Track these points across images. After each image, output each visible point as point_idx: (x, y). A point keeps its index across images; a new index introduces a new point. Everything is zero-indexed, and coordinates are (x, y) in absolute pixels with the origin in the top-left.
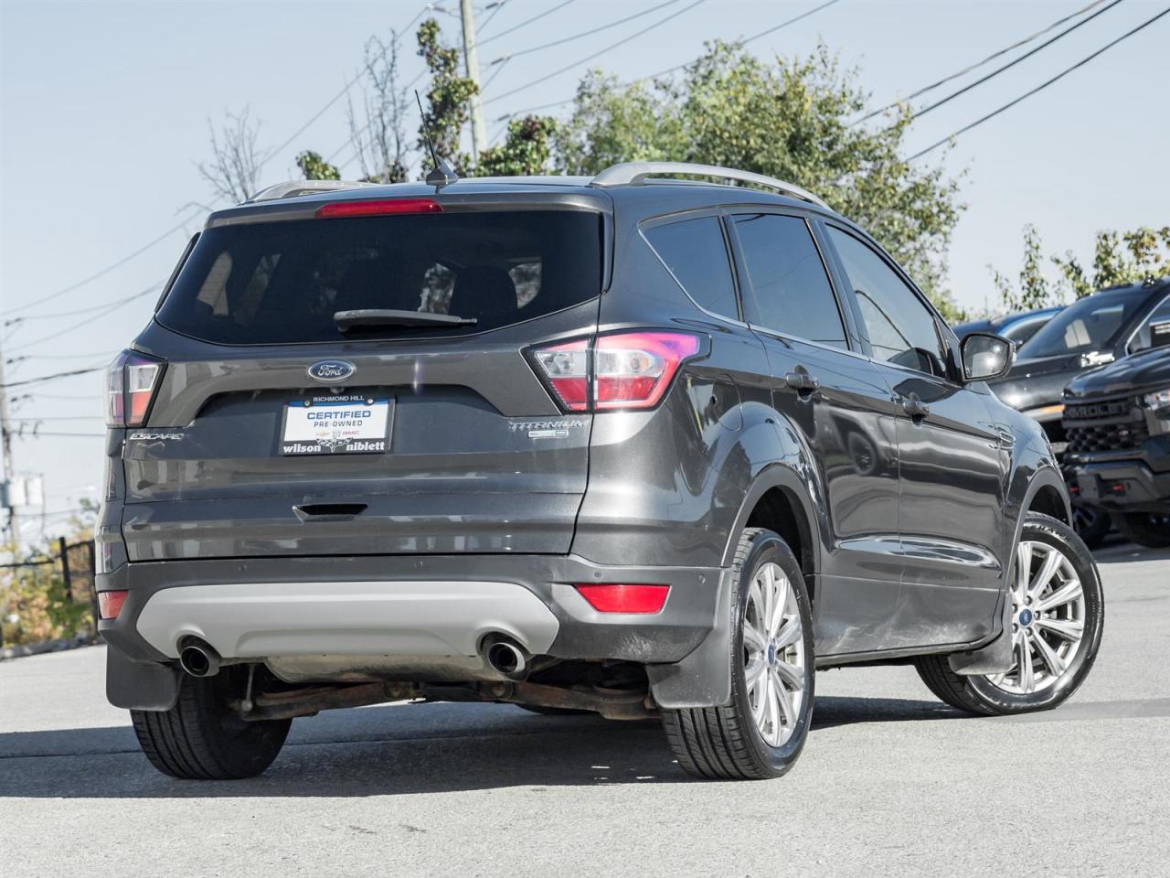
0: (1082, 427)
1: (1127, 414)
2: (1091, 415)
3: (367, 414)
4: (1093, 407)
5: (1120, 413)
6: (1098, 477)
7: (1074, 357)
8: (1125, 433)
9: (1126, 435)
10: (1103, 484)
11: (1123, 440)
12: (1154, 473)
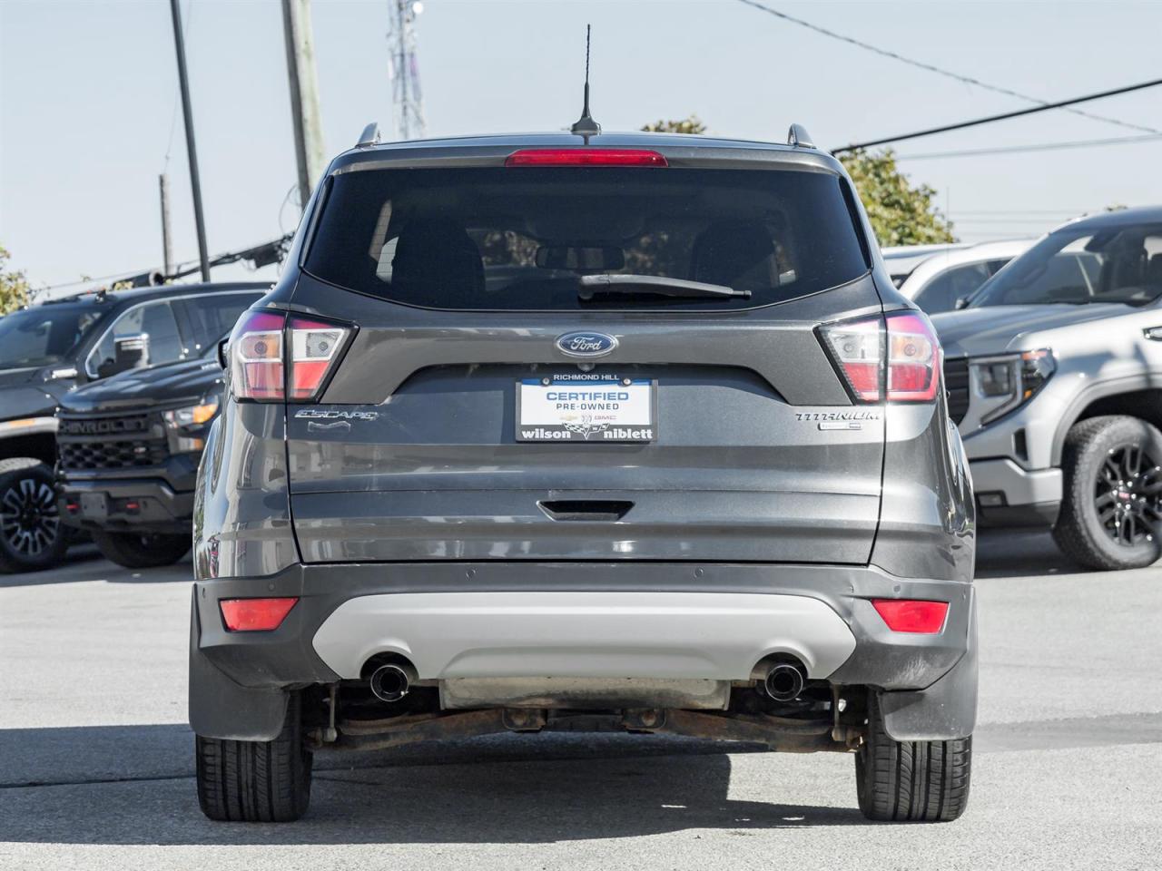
0: (86, 443)
1: (146, 430)
2: (101, 430)
3: (623, 396)
4: (103, 423)
5: (139, 429)
6: (108, 495)
7: (35, 373)
8: (142, 450)
9: (143, 453)
10: (113, 503)
11: (138, 457)
12: (175, 492)
